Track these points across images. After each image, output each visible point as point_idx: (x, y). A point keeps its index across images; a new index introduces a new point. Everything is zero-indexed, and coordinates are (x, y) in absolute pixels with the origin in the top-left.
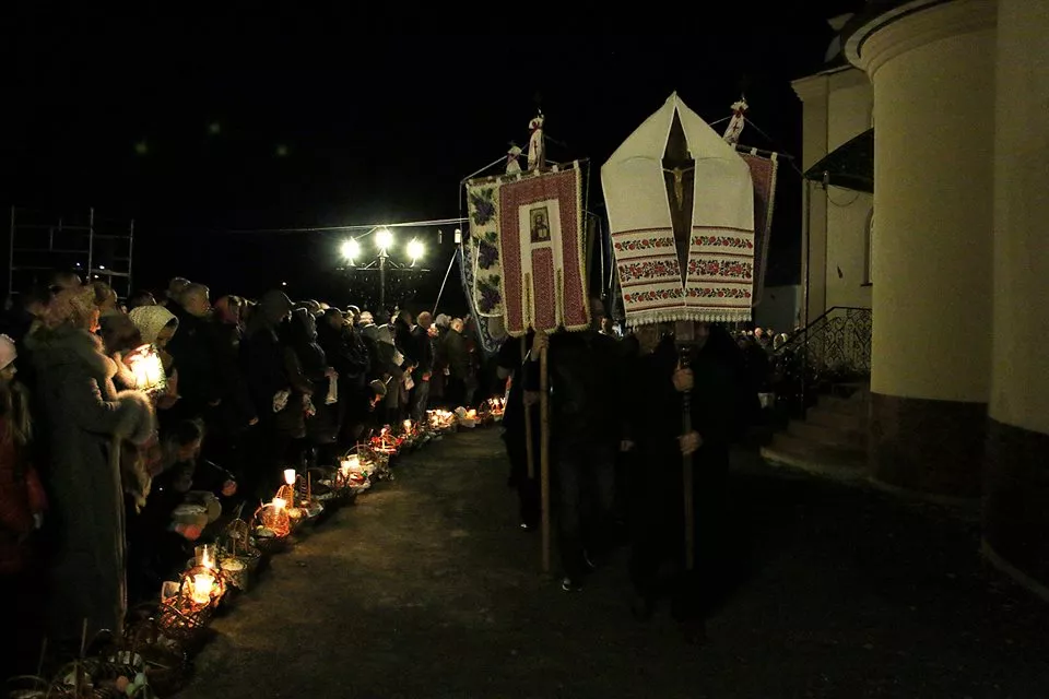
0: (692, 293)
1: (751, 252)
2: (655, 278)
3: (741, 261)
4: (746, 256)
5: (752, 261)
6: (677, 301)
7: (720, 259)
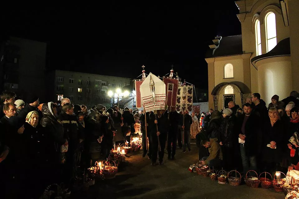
0: (156, 105)
1: (165, 98)
2: (149, 104)
3: (163, 99)
4: (164, 99)
5: (165, 99)
6: (154, 107)
7: (160, 100)
